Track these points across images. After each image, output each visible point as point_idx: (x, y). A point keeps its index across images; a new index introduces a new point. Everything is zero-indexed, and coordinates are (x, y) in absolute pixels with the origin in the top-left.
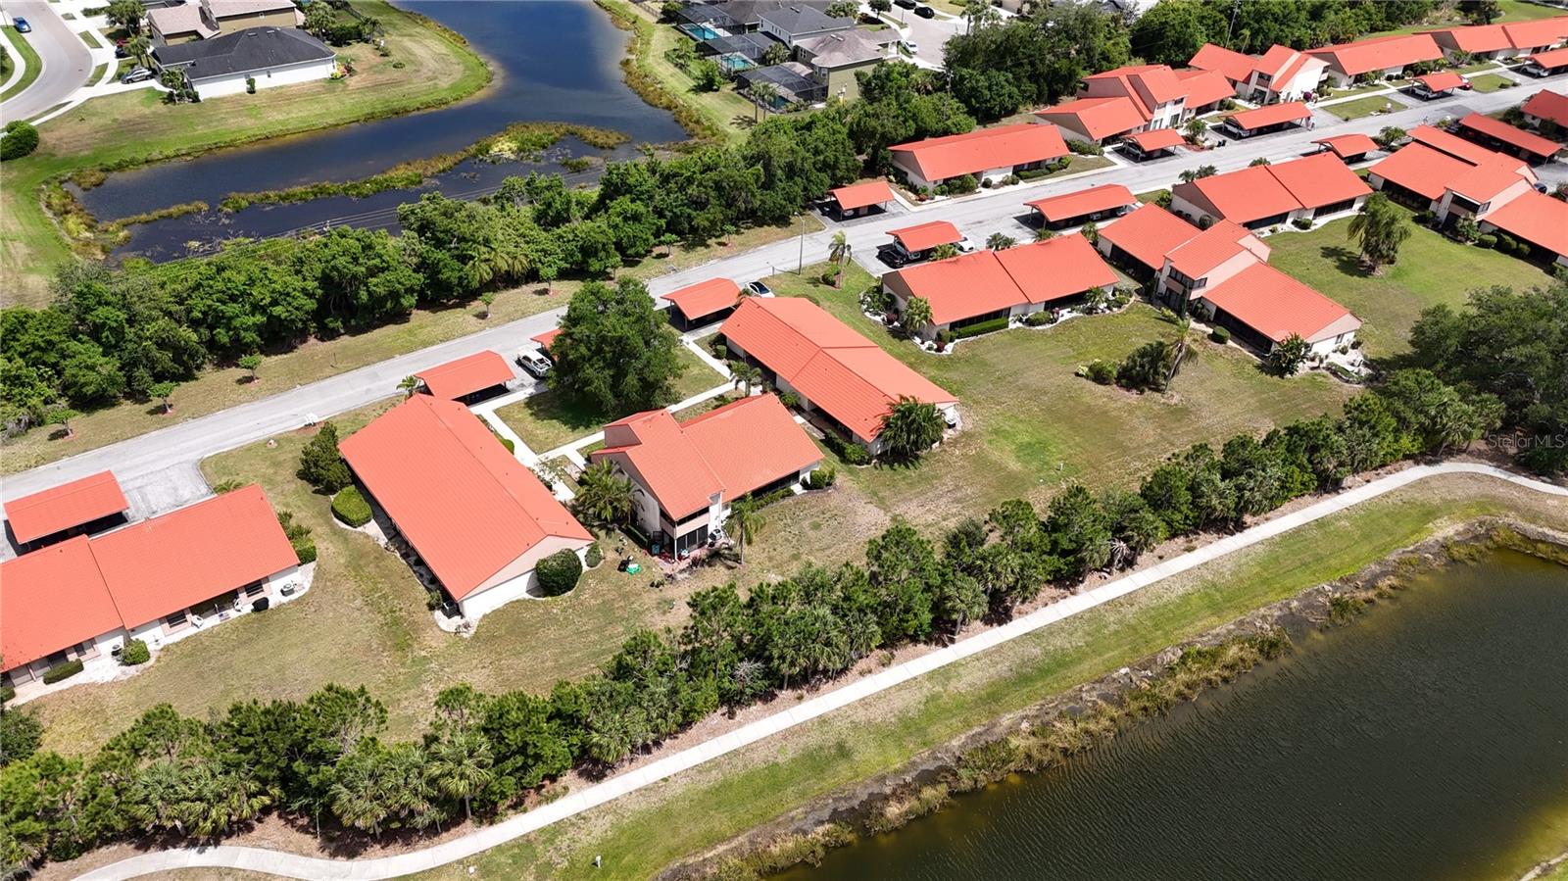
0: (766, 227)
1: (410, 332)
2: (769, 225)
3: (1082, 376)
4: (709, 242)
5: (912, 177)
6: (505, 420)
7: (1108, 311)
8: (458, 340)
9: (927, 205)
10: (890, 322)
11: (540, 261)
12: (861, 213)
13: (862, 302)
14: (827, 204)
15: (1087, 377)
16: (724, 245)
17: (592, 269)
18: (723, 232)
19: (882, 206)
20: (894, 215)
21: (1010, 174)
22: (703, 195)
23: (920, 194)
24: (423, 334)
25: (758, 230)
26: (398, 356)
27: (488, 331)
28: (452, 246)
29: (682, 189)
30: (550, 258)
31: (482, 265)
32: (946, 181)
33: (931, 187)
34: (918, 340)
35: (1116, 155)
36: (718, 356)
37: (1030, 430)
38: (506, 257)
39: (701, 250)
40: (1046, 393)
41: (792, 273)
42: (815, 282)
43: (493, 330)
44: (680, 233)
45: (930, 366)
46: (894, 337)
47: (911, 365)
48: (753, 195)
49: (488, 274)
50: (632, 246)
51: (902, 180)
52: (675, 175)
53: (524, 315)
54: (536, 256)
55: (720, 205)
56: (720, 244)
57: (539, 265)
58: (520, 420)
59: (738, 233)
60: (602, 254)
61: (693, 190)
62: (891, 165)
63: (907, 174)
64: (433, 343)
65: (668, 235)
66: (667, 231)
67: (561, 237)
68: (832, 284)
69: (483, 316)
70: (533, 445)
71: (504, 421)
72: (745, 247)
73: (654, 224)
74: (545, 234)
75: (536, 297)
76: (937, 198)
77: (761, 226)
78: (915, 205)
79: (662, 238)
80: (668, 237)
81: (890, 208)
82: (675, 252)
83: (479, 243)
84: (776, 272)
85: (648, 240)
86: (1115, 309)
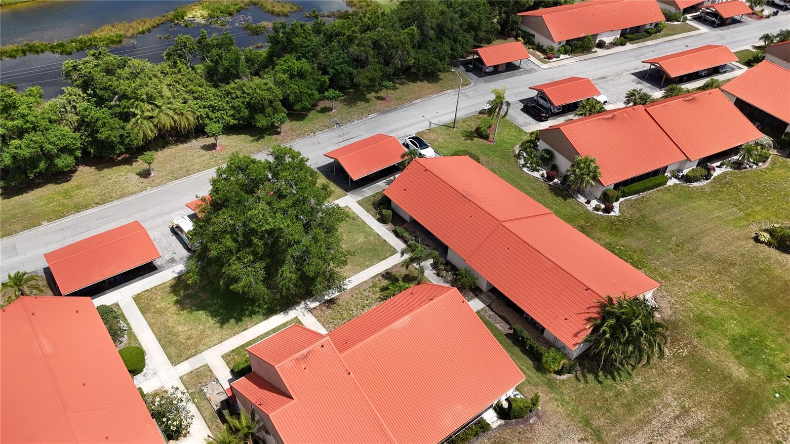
0: (419, 83)
1: (66, 194)
2: (422, 81)
3: (762, 242)
4: (369, 96)
5: (539, 39)
6: (143, 311)
7: (755, 166)
8: (115, 203)
9: (554, 63)
10: (550, 178)
11: (208, 117)
12: (499, 70)
13: (518, 156)
14: (470, 62)
15: (769, 244)
16: (383, 99)
17: (259, 125)
18: (382, 87)
19: (517, 63)
20: (528, 71)
21: (618, 36)
22: (363, 54)
23: (548, 54)
24: (79, 197)
25: (412, 85)
26: (46, 223)
27: (149, 191)
28: (113, 103)
29: (344, 47)
30: (218, 114)
31: (145, 122)
32: (568, 42)
33: (556, 46)
34: (582, 200)
35: (695, 22)
36: (382, 220)
37: (736, 316)
38: (171, 113)
39: (362, 105)
40: (733, 264)
41: (446, 126)
42: (469, 136)
43: (155, 190)
44: (342, 89)
45: (602, 230)
46: (557, 195)
47: (583, 229)
48: (408, 53)
49: (152, 131)
50: (298, 101)
51: (529, 41)
52: (338, 35)
53: (188, 173)
54: (203, 112)
55: (379, 63)
56: (379, 98)
57: (207, 121)
58: (160, 312)
59: (394, 88)
60: (269, 110)
61: (354, 49)
62: (519, 29)
63: (533, 36)
64: (86, 207)
65: (331, 91)
66: (330, 87)
67: (229, 93)
68: (486, 137)
69: (145, 174)
70: (172, 350)
71: (143, 313)
72: (402, 102)
73: (318, 80)
74: (213, 90)
75: (203, 152)
76: (562, 56)
77: (414, 81)
78: (545, 63)
79: (326, 94)
80: (331, 93)
81: (523, 65)
82: (338, 107)
83: (142, 101)
84: (433, 126)
85: (313, 95)
86: (760, 164)
